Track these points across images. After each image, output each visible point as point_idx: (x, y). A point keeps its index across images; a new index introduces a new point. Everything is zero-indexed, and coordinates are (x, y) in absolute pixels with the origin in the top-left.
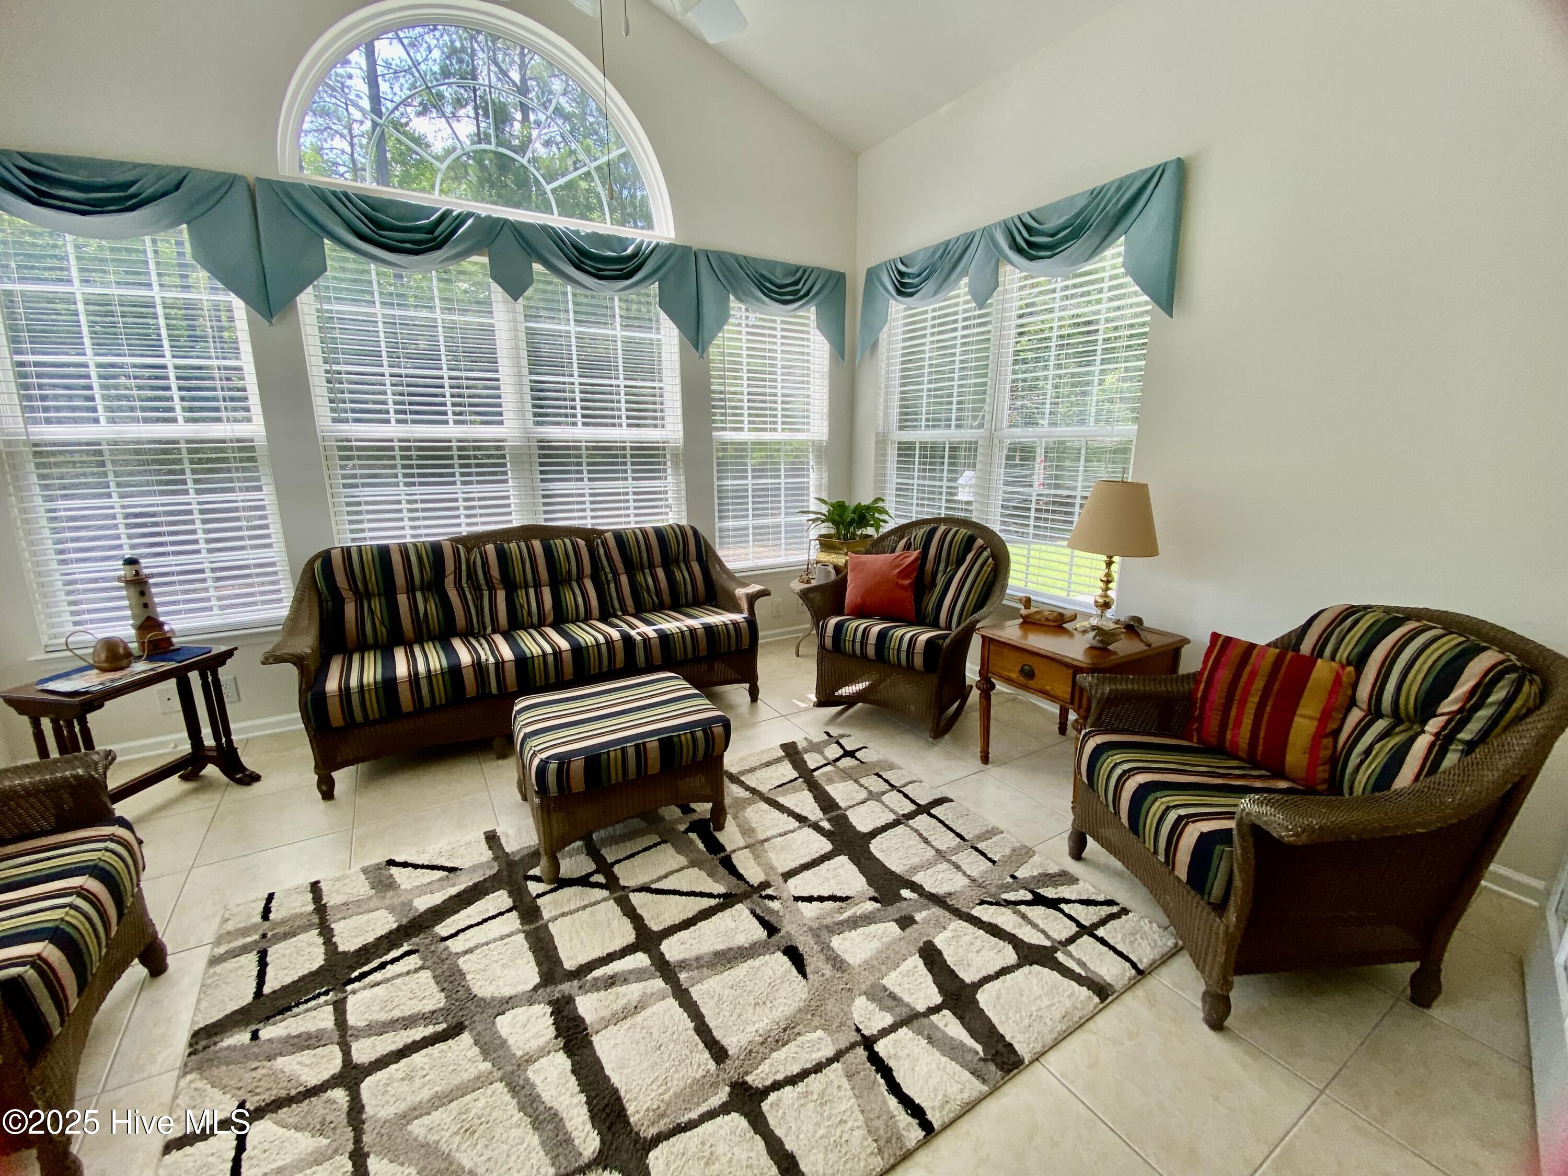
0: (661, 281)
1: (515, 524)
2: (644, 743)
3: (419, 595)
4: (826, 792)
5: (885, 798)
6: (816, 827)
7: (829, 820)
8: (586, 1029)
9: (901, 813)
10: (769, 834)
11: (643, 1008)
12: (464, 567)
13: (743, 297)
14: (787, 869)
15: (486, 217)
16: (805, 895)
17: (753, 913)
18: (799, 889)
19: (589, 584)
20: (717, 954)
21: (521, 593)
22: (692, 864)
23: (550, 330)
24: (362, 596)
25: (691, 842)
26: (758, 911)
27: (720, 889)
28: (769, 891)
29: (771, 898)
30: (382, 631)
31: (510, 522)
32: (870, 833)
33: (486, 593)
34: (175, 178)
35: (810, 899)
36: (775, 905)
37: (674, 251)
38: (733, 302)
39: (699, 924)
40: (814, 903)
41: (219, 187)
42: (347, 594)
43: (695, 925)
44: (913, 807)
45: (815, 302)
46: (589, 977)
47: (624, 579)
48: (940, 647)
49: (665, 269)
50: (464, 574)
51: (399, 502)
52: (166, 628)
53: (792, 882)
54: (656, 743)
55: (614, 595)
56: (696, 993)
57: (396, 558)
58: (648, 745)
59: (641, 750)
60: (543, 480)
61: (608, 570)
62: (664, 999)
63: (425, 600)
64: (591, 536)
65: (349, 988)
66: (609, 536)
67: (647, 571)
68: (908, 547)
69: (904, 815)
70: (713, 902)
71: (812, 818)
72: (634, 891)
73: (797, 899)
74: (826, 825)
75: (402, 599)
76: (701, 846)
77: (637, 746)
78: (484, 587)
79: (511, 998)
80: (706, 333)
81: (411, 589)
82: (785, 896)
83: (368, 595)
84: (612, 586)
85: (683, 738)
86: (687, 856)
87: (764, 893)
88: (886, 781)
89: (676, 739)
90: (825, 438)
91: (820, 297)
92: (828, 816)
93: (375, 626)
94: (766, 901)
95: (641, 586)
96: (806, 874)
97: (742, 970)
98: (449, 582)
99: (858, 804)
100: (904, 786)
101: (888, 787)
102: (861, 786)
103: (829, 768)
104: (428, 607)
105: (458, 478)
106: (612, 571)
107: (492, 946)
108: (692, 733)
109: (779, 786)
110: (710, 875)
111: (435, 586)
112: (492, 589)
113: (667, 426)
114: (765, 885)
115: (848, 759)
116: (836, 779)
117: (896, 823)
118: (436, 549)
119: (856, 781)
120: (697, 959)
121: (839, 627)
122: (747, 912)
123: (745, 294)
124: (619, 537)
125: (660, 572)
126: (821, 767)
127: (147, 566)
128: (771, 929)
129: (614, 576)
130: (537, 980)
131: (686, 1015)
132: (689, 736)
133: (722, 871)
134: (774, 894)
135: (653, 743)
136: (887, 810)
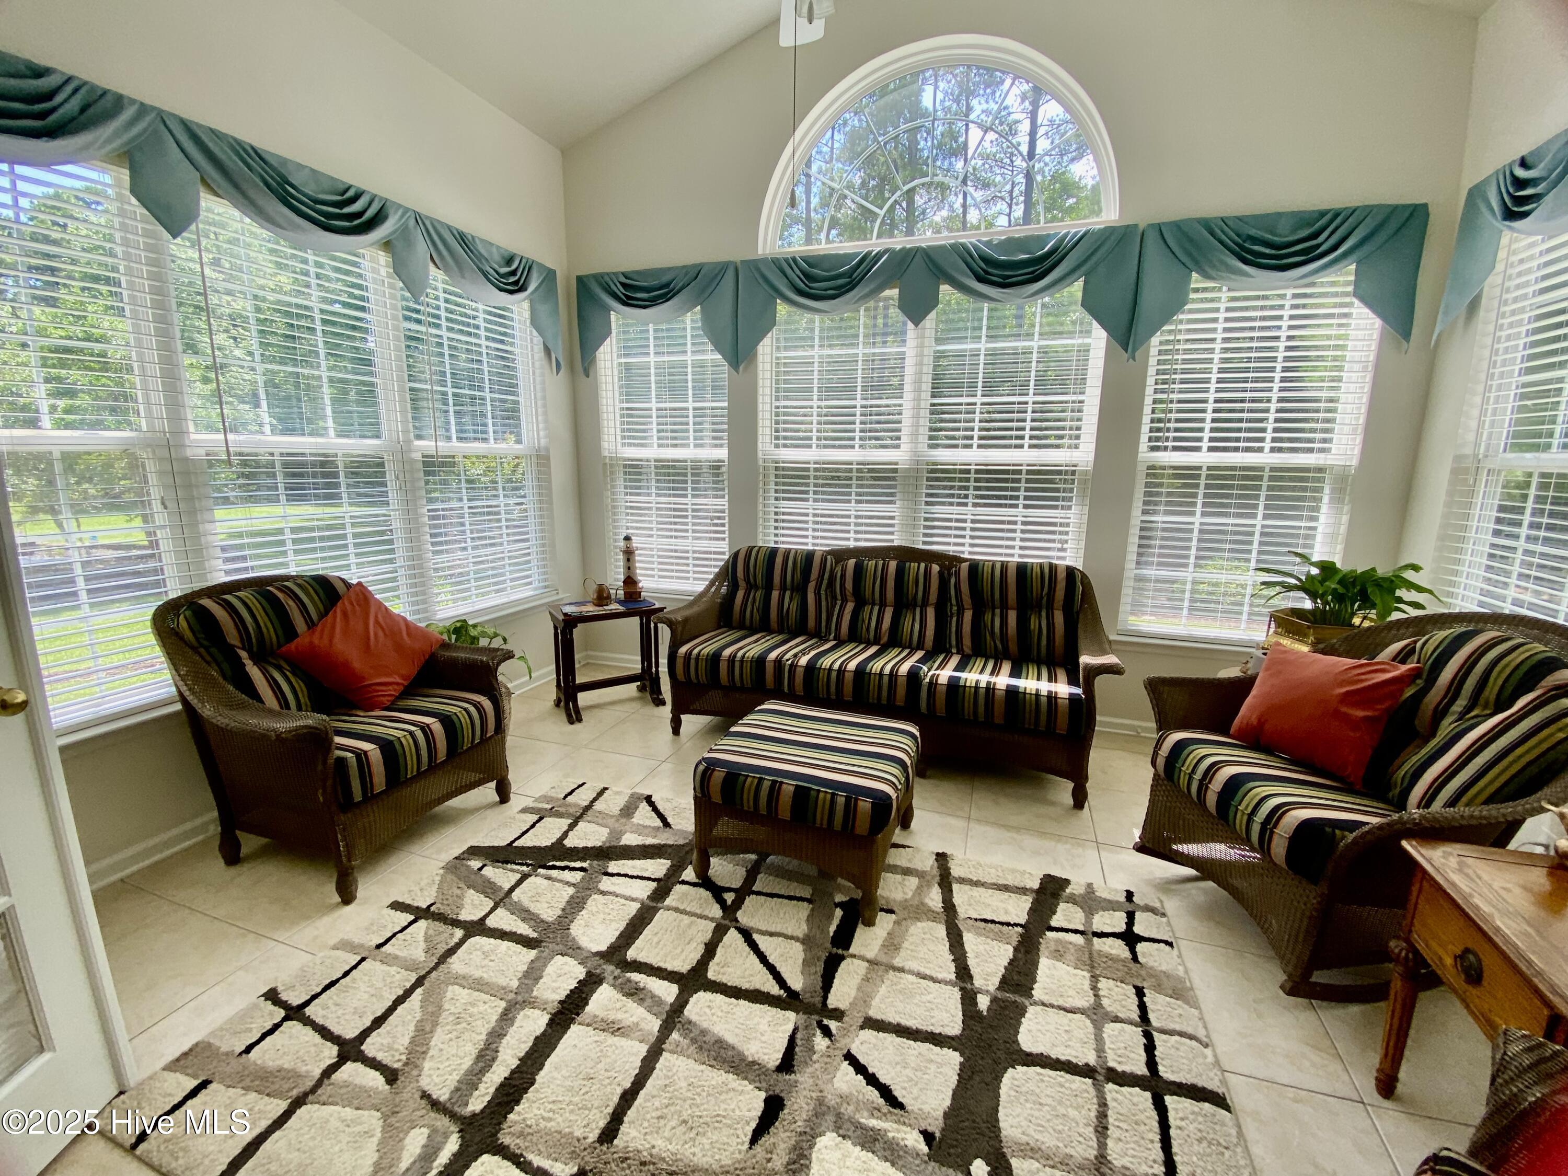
0: (1087, 275)
1: (896, 544)
2: (782, 783)
3: (788, 593)
4: (1035, 965)
5: (1110, 1029)
6: (969, 998)
7: (994, 1000)
8: (578, 1014)
9: (1111, 1064)
10: (908, 965)
11: (623, 1035)
12: (826, 576)
13: (1213, 273)
14: (879, 1016)
15: (901, 250)
16: (862, 1060)
17: (795, 1030)
18: (864, 1048)
19: (931, 613)
20: (720, 1043)
21: (867, 609)
22: (806, 941)
23: (956, 351)
24: (751, 587)
25: (830, 917)
26: (799, 1036)
27: (796, 982)
28: (833, 1025)
29: (827, 1032)
30: (757, 617)
31: (892, 541)
32: (1029, 1055)
33: (839, 602)
34: (692, 274)
35: (860, 1069)
36: (821, 1042)
37: (1111, 234)
38: (1196, 280)
39: (742, 1002)
40: (860, 1077)
41: (717, 275)
42: (742, 584)
43: (737, 998)
44: (1141, 1069)
45: (1354, 257)
46: (628, 975)
47: (968, 615)
48: (1333, 841)
49: (1094, 259)
50: (825, 582)
51: (807, 515)
52: (640, 585)
53: (868, 1035)
54: (792, 789)
55: (954, 629)
56: (665, 1059)
57: (779, 560)
58: (784, 786)
59: (775, 787)
60: (927, 503)
61: (954, 602)
62: (641, 1042)
63: (791, 600)
64: (949, 562)
65: (540, 871)
66: (965, 566)
67: (998, 611)
68: (1403, 657)
69: (1111, 1070)
70: (775, 990)
71: (978, 982)
72: (737, 928)
73: (850, 1058)
74: (983, 1002)
75: (775, 594)
76: (832, 929)
77: (774, 782)
78: (839, 597)
79: (579, 948)
80: (1140, 327)
81: (783, 589)
82: (844, 1043)
83: (757, 588)
84: (954, 619)
85: (821, 795)
86: (810, 929)
87: (826, 1022)
88: (1142, 1007)
89: (813, 793)
90: (1354, 462)
91: (1367, 249)
92: (999, 995)
93: (752, 613)
94: (818, 1032)
95: (985, 626)
96: (890, 1039)
97: (719, 1077)
98: (812, 586)
99: (1061, 1008)
100: (1163, 1031)
101: (1135, 1015)
102: (1094, 988)
103: (1078, 939)
104: (791, 605)
105: (853, 497)
106: (958, 605)
107: (618, 899)
108: (833, 795)
109: (985, 921)
110: (806, 963)
111: (800, 589)
112: (845, 601)
113: (1081, 446)
114: (838, 1015)
115: (1120, 943)
116: (1070, 957)
117: (1086, 1071)
118: (810, 556)
119: (1095, 978)
120: (704, 1032)
121: (1180, 746)
122: (790, 1027)
123: (1213, 267)
124: (975, 567)
125: (1012, 616)
126: (1067, 931)
127: (636, 542)
128: (787, 1064)
129: (958, 610)
130: (603, 947)
131: (637, 1071)
132: (829, 796)
133: (820, 968)
134: (834, 1031)
135: (789, 786)
136: (1092, 1044)
